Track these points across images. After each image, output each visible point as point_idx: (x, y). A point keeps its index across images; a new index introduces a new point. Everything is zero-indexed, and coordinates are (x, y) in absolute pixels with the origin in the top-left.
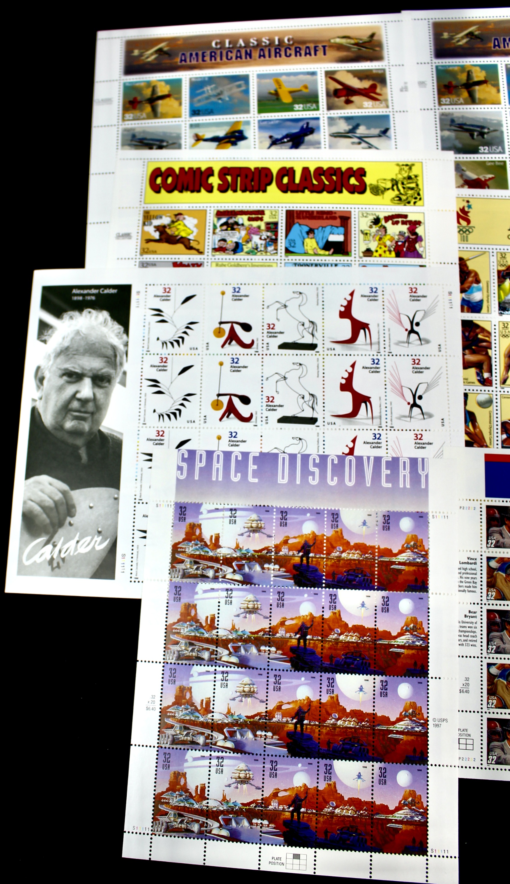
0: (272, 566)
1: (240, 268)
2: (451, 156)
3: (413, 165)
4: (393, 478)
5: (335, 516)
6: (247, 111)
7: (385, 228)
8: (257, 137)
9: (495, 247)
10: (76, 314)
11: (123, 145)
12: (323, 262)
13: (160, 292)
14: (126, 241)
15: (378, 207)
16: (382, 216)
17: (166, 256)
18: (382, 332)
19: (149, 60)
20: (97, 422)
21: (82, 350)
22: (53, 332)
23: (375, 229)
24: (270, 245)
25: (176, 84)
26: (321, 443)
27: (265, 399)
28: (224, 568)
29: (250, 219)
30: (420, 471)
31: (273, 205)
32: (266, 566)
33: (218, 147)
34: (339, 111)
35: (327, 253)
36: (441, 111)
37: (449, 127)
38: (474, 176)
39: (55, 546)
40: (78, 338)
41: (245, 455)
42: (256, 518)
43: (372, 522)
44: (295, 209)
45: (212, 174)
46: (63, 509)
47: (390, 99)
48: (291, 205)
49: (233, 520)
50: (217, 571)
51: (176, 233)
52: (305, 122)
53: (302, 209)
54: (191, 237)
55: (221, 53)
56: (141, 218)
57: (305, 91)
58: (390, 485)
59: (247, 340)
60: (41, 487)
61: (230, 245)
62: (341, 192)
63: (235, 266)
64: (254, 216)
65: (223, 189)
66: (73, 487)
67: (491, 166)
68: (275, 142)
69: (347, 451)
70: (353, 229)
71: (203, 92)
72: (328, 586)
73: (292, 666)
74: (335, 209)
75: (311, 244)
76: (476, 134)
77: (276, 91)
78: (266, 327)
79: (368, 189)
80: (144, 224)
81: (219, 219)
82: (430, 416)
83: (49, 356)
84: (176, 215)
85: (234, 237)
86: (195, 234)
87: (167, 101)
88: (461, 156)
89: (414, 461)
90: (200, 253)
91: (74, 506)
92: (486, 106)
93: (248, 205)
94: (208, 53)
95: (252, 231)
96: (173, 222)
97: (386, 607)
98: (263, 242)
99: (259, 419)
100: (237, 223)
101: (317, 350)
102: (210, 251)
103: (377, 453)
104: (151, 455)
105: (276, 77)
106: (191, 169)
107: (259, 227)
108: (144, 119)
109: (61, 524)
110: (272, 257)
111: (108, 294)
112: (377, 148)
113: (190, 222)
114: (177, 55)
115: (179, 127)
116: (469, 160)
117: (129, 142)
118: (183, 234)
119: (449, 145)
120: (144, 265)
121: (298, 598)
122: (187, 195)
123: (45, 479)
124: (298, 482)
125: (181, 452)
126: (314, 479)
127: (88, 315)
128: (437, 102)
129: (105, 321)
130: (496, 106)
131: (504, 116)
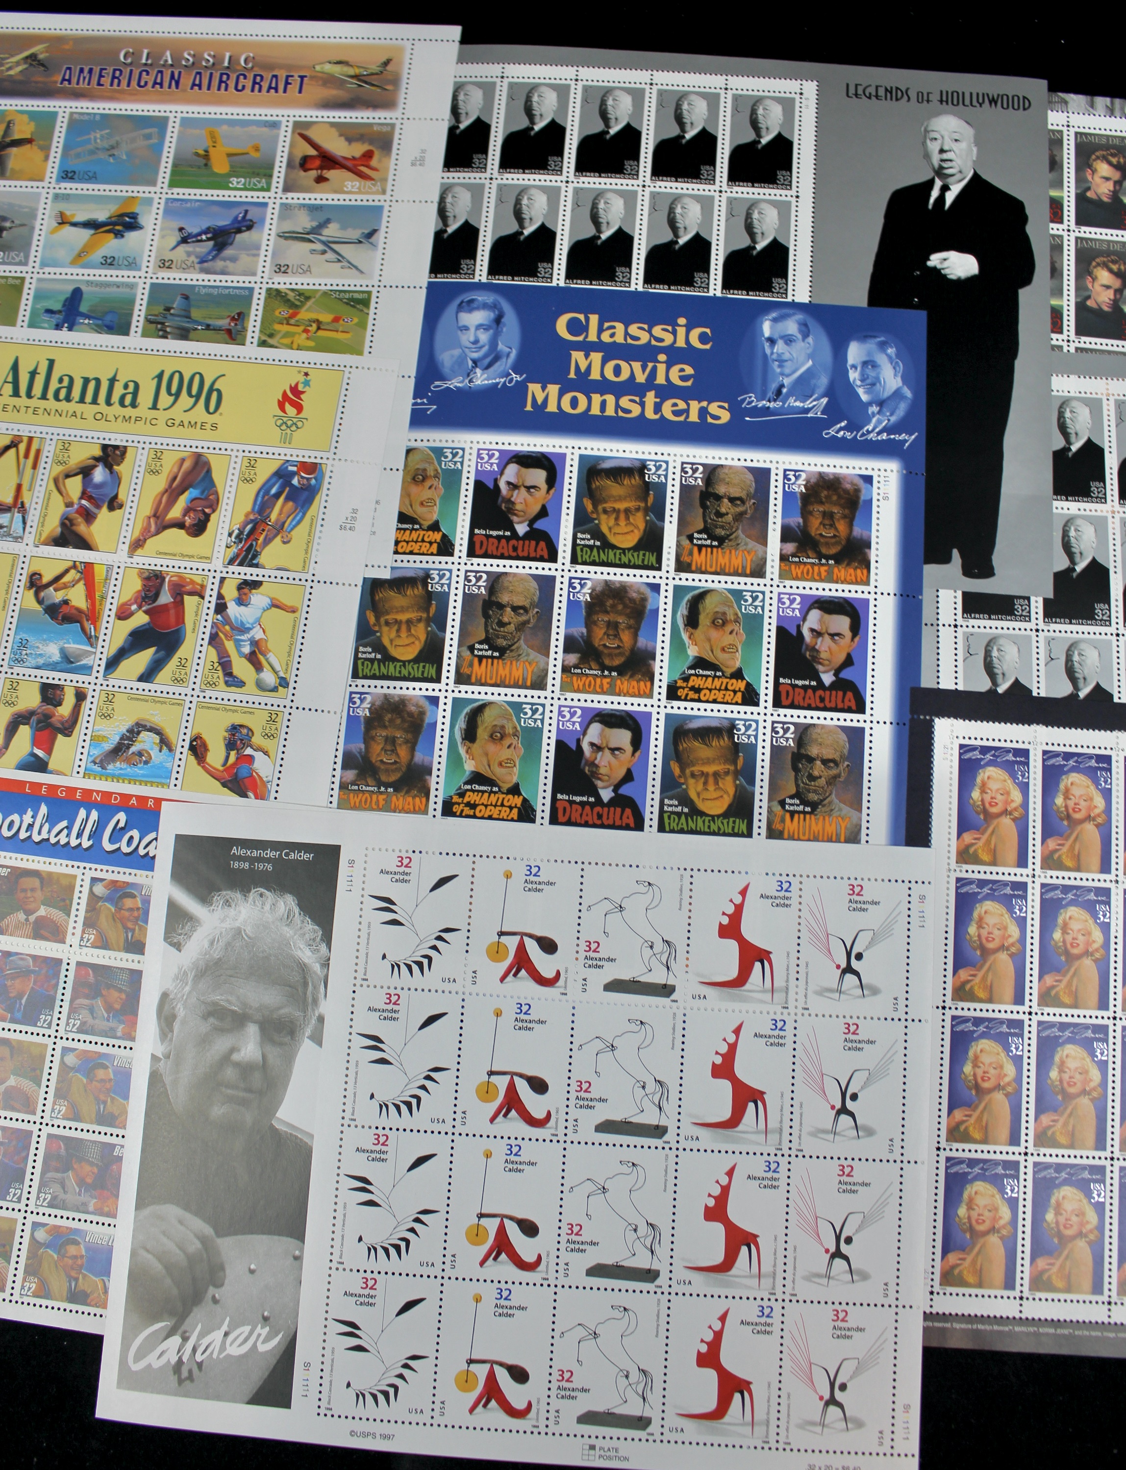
92: (18, 182)
130: (35, 184)
131: (43, 200)
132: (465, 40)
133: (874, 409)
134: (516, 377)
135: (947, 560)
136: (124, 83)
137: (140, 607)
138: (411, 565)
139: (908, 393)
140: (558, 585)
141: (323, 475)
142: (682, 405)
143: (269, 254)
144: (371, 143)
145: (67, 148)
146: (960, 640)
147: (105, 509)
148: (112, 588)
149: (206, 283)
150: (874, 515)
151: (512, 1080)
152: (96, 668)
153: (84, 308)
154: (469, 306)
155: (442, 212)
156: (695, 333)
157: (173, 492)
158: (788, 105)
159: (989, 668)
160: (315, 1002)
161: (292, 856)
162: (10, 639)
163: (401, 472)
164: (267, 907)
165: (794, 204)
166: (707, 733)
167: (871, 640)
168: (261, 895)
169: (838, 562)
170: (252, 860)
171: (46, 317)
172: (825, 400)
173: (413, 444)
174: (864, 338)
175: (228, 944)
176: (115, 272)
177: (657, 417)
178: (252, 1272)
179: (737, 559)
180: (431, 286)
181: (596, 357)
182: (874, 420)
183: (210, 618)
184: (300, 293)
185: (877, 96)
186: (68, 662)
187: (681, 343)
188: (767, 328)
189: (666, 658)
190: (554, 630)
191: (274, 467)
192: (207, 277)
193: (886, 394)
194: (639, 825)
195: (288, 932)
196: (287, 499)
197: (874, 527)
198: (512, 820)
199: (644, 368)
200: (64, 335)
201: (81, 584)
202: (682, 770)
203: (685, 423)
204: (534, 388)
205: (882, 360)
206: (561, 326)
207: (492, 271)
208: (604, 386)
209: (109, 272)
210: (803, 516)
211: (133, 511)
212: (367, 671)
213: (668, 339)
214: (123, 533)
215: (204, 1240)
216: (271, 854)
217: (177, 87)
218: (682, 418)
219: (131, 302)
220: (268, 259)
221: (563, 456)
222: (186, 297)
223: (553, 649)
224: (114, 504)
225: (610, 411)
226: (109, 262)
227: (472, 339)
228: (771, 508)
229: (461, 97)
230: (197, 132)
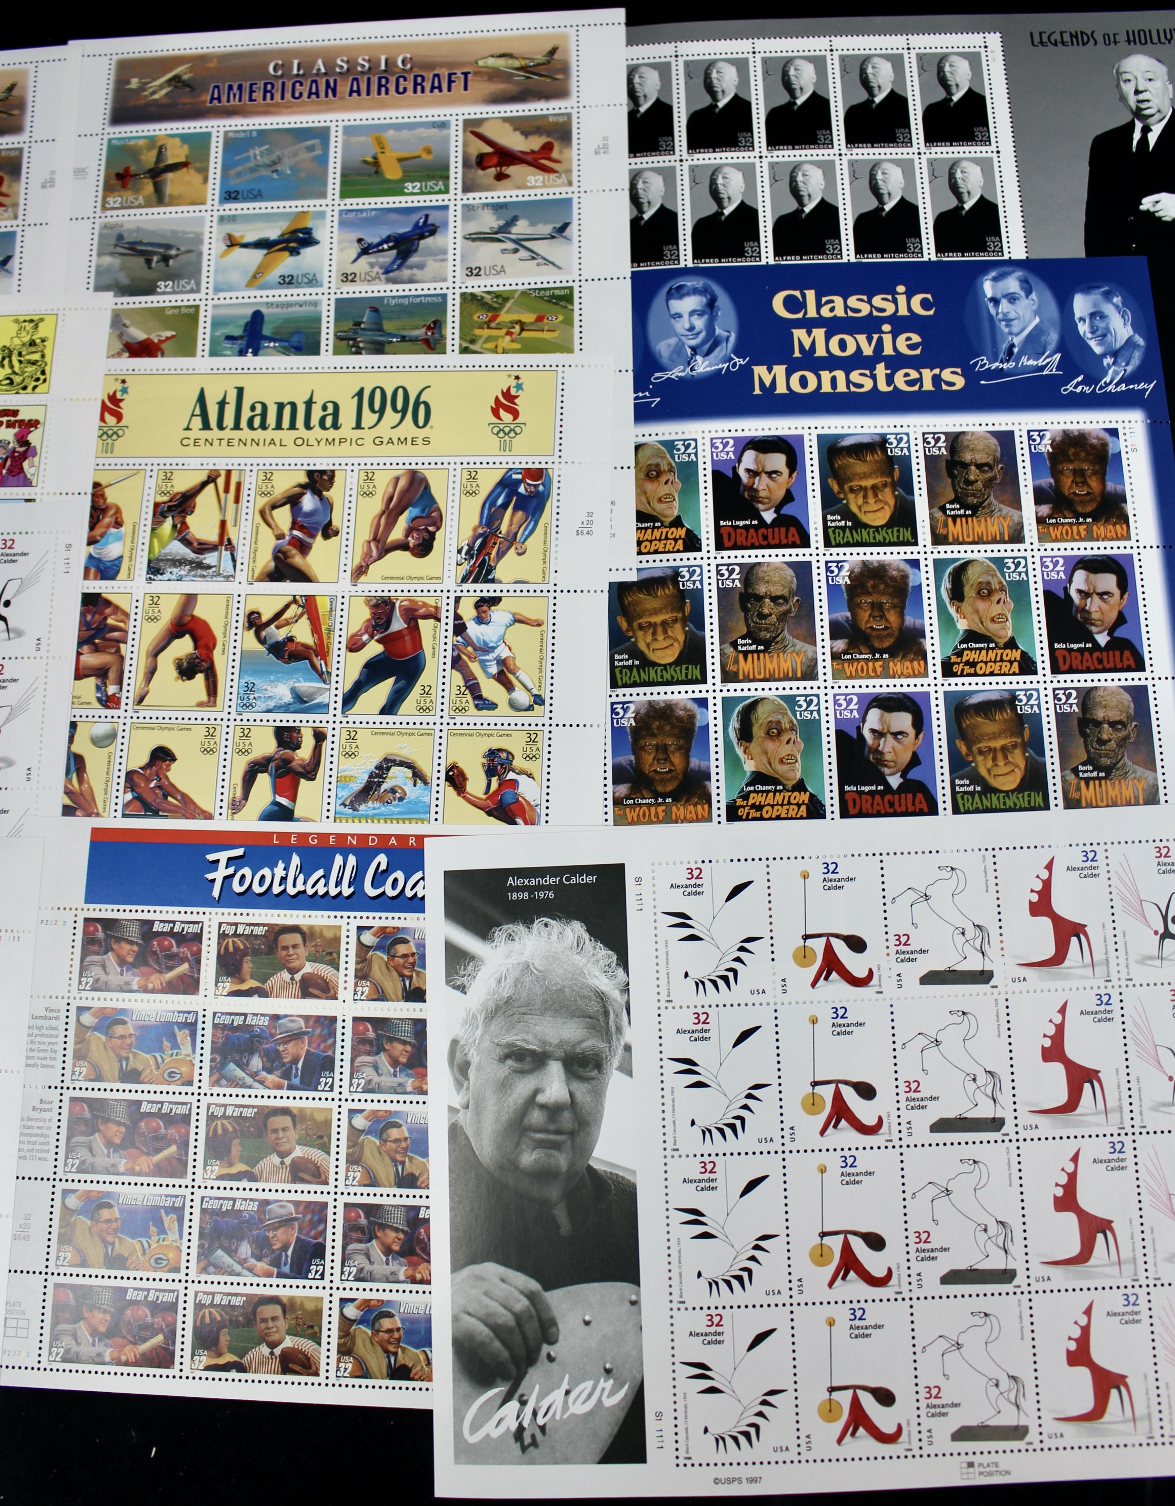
21: (537, 1004)
83: (475, 1018)
127: (544, 931)
137: (372, 637)
141: (550, 480)
147: (319, 537)
148: (339, 619)
152: (332, 705)
155: (635, 199)
157: (391, 513)
160: (619, 1030)
162: (235, 684)
164: (554, 937)
168: (546, 925)
175: (517, 981)
183: (449, 641)
186: (301, 702)
191: (497, 476)
196: (516, 509)
201: (305, 617)
211: (351, 537)
212: (626, 679)
214: (343, 561)
215: (531, 1296)
224: (329, 532)
229: (637, 80)
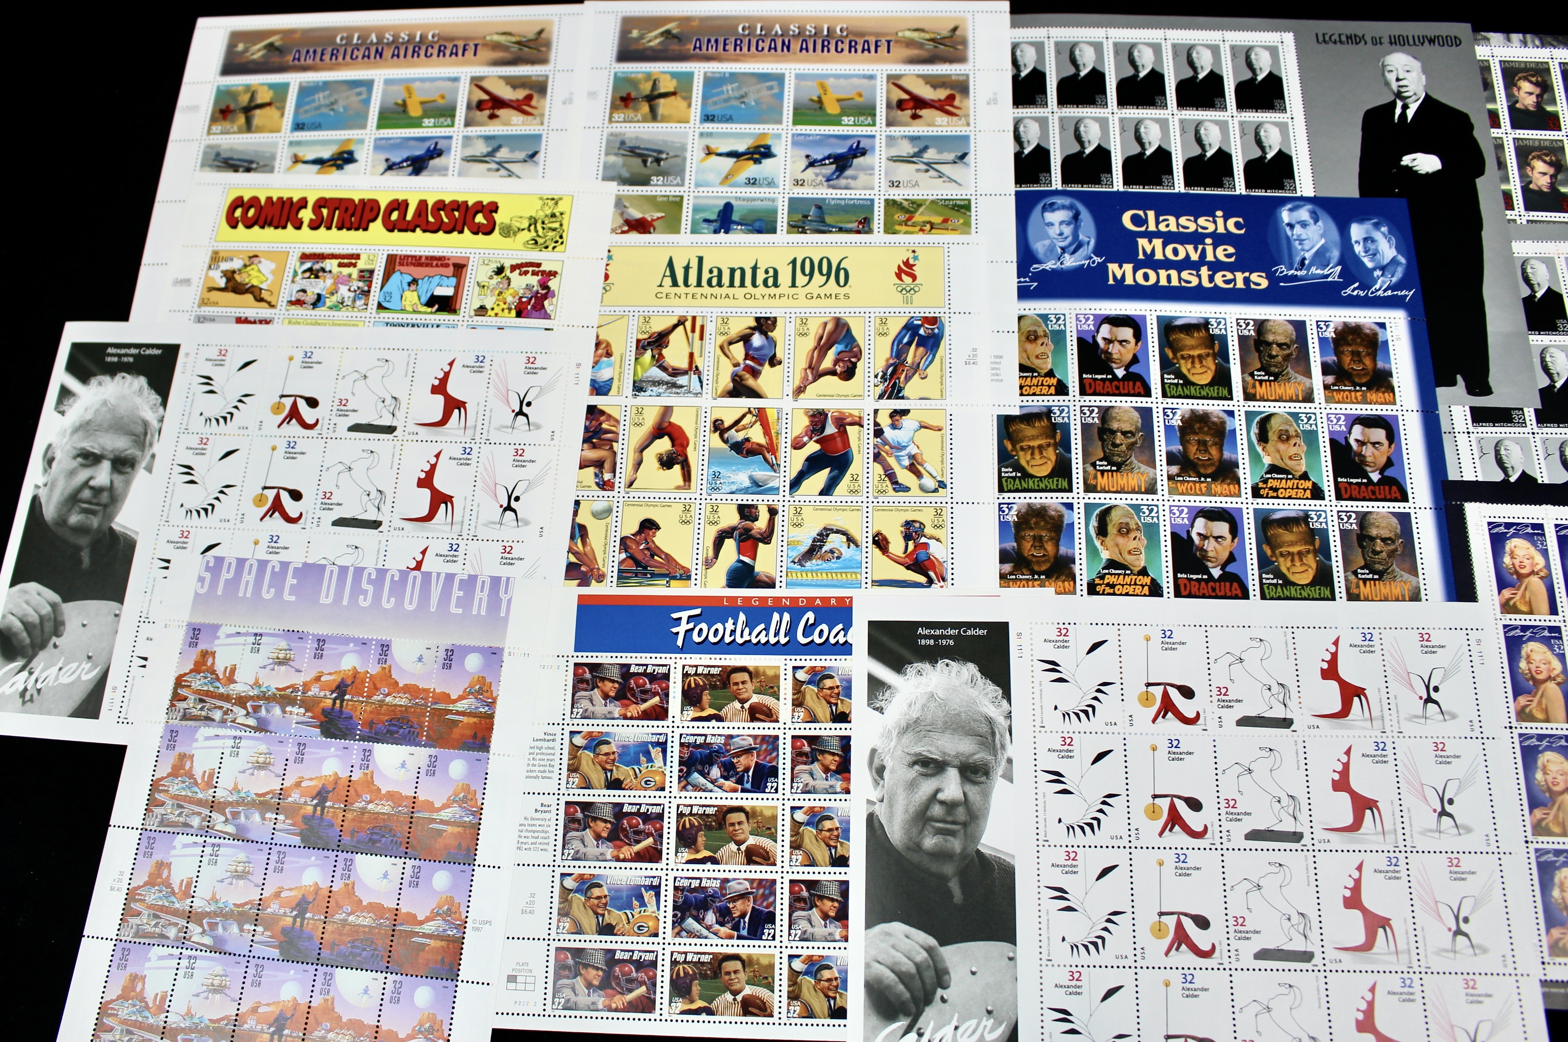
0: (295, 710)
1: (318, 327)
2: (614, 188)
3: (561, 199)
4: (466, 602)
5: (385, 648)
6: (364, 126)
7: (509, 279)
8: (369, 160)
9: (636, 309)
10: (106, 379)
11: (203, 165)
12: (423, 321)
13: (214, 354)
14: (184, 289)
15: (505, 252)
16: (507, 265)
17: (229, 310)
18: (481, 413)
19: (255, 57)
20: (110, 517)
21: (106, 425)
22: (74, 402)
23: (497, 279)
24: (360, 299)
25: (281, 90)
26: (382, 553)
27: (321, 495)
28: (236, 709)
29: (340, 265)
30: (502, 594)
31: (373, 248)
32: (289, 709)
33: (319, 172)
34: (478, 129)
35: (429, 310)
36: (610, 130)
37: (616, 151)
38: (637, 215)
39: (31, 673)
40: (105, 409)
41: (285, 565)
42: (286, 647)
43: (429, 656)
44: (399, 253)
45: (305, 207)
46: (49, 626)
47: (547, 113)
48: (395, 248)
49: (256, 648)
50: (226, 713)
51: (247, 280)
52: (433, 142)
53: (409, 253)
54: (263, 286)
55: (345, 51)
56: (207, 260)
57: (441, 102)
58: (460, 611)
59: (309, 419)
60: (27, 597)
61: (310, 297)
62: (461, 232)
63: (311, 324)
64: (346, 261)
65: (314, 226)
66: (65, 600)
67: (663, 202)
68: (391, 167)
69: (413, 565)
70: (468, 280)
71: (314, 101)
72: (363, 739)
73: (303, 841)
74: (450, 254)
75: (411, 298)
76: (650, 160)
77: (404, 101)
78: (337, 402)
79: (497, 228)
80: (210, 267)
81: (302, 263)
82: (527, 523)
83: (65, 431)
84: (250, 258)
85: (316, 287)
86: (269, 282)
87: (267, 110)
88: (627, 188)
89: (496, 581)
90: (272, 306)
91: (63, 623)
92: (669, 125)
93: (341, 247)
94: (330, 50)
95: (340, 280)
96: (245, 266)
97: (432, 768)
98: (352, 295)
99: (310, 520)
100: (323, 270)
101: (395, 434)
102: (285, 304)
103: (451, 568)
104: (168, 561)
105: (407, 84)
106: (280, 199)
107: (350, 276)
108: (234, 133)
109: (43, 646)
110: (359, 314)
111: (150, 356)
112: (518, 177)
113: (266, 266)
114: (290, 52)
115: (275, 145)
116: (635, 193)
117: (211, 162)
118: (255, 282)
119: (612, 173)
120: (201, 319)
121: (322, 753)
122: (269, 231)
123: (33, 587)
124: (345, 603)
125: (207, 559)
126: (365, 600)
127: (122, 381)
128: (607, 118)
129: (141, 389)
130: (683, 125)
131: (691, 137)
132: (1014, 11)
133: (1378, 273)
134: (1098, 260)
135: (1453, 383)
136: (745, 49)
138: (1035, 403)
139: (1402, 260)
140: (1155, 415)
141: (943, 325)
142: (1229, 276)
143: (883, 173)
144: (952, 88)
145: (705, 98)
146: (1474, 443)
149: (834, 196)
150: (1391, 352)
151: (1172, 801)
153: (735, 217)
154: (1052, 207)
155: (1017, 138)
156: (1231, 222)
158: (1273, 51)
159: (1500, 463)
160: (1003, 747)
161: (969, 633)
163: (1016, 335)
164: (953, 674)
165: (1290, 124)
166: (1287, 522)
167: (1404, 447)
168: (947, 665)
169: (1369, 388)
170: (936, 638)
171: (705, 225)
172: (1339, 268)
173: (1023, 313)
174: (1361, 221)
175: (924, 706)
176: (758, 190)
177: (1212, 285)
178: (973, 973)
179: (1290, 389)
180: (1017, 194)
181: (1158, 243)
182: (1379, 281)
184: (913, 202)
185: (1341, 42)
187: (1221, 230)
188: (1285, 216)
189: (1247, 466)
190: (1157, 448)
192: (834, 191)
193: (1386, 262)
194: (1245, 595)
195: (973, 693)
197: (1393, 361)
198: (1145, 595)
199: (1196, 249)
200: (722, 236)
201: (758, 423)
202: (1273, 551)
203: (1234, 289)
204: (1113, 267)
205: (1377, 235)
206: (1126, 220)
207: (1065, 181)
208: (1167, 264)
209: (753, 190)
210: (1336, 355)
212: (1010, 486)
213: (1211, 228)
215: (929, 950)
216: (951, 632)
217: (788, 50)
218: (1231, 286)
219: (775, 212)
220: (883, 177)
221: (1144, 317)
222: (819, 207)
223: (1158, 463)
224: (774, 361)
225: (1175, 282)
226: (752, 182)
227: (1058, 232)
228: (1311, 350)
229: (1018, 53)
230: (810, 83)
